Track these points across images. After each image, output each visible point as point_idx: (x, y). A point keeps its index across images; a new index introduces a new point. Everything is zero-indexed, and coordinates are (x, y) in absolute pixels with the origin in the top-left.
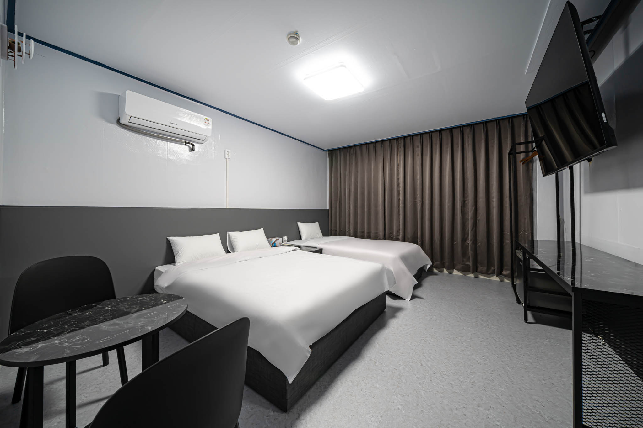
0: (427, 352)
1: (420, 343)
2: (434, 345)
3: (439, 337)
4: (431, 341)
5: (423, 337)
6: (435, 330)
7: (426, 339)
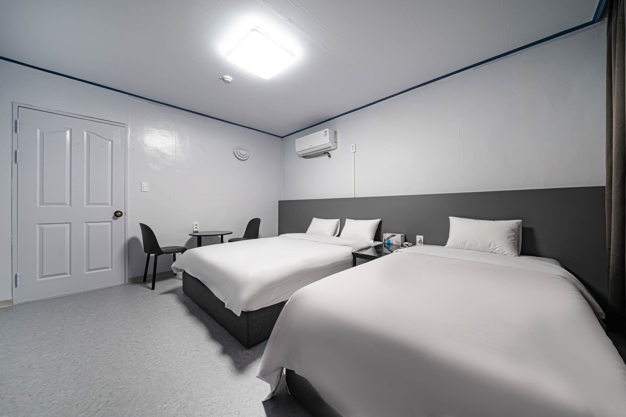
0: (139, 353)
1: (155, 354)
2: (137, 364)
3: (136, 379)
4: (143, 365)
5: (158, 361)
6: (150, 383)
7: (152, 362)
